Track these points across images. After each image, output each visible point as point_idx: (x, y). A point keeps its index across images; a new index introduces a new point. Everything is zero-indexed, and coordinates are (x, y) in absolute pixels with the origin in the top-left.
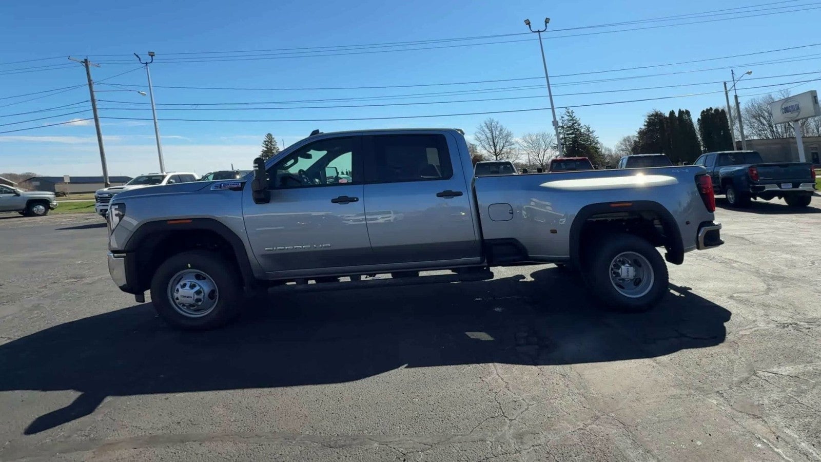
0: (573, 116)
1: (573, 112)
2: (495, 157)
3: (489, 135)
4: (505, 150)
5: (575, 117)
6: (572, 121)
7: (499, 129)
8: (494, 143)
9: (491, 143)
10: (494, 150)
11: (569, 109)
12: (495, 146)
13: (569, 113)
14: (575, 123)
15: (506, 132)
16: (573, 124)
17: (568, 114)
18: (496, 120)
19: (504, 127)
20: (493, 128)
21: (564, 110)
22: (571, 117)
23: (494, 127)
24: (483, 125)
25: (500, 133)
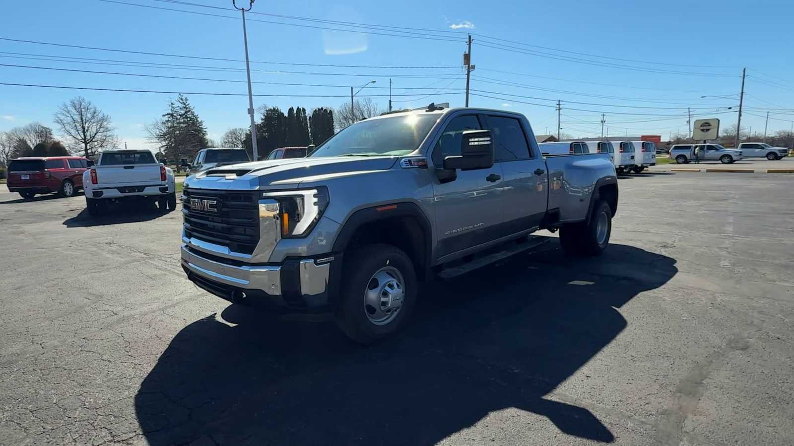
0: (187, 104)
1: (186, 100)
2: (83, 145)
3: (77, 118)
4: (98, 137)
5: (188, 104)
6: (185, 109)
7: (92, 111)
8: (83, 128)
9: (79, 127)
10: (83, 136)
11: (182, 96)
12: (84, 132)
13: (182, 99)
14: (189, 111)
15: (101, 115)
16: (186, 112)
17: (181, 101)
18: (87, 99)
19: (98, 109)
20: (83, 110)
21: (177, 96)
22: (185, 104)
23: (84, 108)
24: (68, 103)
25: (93, 117)
